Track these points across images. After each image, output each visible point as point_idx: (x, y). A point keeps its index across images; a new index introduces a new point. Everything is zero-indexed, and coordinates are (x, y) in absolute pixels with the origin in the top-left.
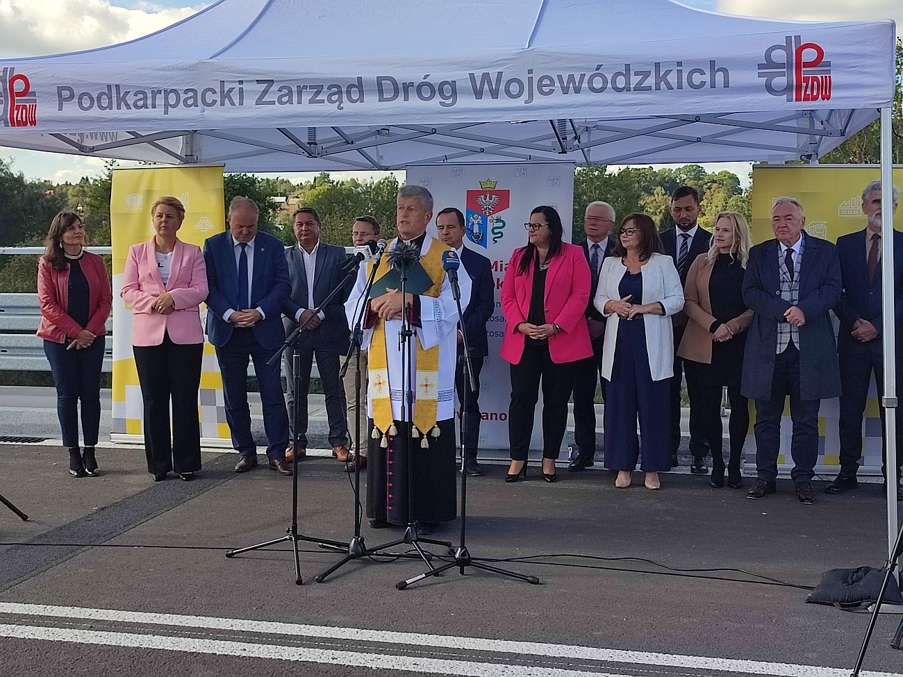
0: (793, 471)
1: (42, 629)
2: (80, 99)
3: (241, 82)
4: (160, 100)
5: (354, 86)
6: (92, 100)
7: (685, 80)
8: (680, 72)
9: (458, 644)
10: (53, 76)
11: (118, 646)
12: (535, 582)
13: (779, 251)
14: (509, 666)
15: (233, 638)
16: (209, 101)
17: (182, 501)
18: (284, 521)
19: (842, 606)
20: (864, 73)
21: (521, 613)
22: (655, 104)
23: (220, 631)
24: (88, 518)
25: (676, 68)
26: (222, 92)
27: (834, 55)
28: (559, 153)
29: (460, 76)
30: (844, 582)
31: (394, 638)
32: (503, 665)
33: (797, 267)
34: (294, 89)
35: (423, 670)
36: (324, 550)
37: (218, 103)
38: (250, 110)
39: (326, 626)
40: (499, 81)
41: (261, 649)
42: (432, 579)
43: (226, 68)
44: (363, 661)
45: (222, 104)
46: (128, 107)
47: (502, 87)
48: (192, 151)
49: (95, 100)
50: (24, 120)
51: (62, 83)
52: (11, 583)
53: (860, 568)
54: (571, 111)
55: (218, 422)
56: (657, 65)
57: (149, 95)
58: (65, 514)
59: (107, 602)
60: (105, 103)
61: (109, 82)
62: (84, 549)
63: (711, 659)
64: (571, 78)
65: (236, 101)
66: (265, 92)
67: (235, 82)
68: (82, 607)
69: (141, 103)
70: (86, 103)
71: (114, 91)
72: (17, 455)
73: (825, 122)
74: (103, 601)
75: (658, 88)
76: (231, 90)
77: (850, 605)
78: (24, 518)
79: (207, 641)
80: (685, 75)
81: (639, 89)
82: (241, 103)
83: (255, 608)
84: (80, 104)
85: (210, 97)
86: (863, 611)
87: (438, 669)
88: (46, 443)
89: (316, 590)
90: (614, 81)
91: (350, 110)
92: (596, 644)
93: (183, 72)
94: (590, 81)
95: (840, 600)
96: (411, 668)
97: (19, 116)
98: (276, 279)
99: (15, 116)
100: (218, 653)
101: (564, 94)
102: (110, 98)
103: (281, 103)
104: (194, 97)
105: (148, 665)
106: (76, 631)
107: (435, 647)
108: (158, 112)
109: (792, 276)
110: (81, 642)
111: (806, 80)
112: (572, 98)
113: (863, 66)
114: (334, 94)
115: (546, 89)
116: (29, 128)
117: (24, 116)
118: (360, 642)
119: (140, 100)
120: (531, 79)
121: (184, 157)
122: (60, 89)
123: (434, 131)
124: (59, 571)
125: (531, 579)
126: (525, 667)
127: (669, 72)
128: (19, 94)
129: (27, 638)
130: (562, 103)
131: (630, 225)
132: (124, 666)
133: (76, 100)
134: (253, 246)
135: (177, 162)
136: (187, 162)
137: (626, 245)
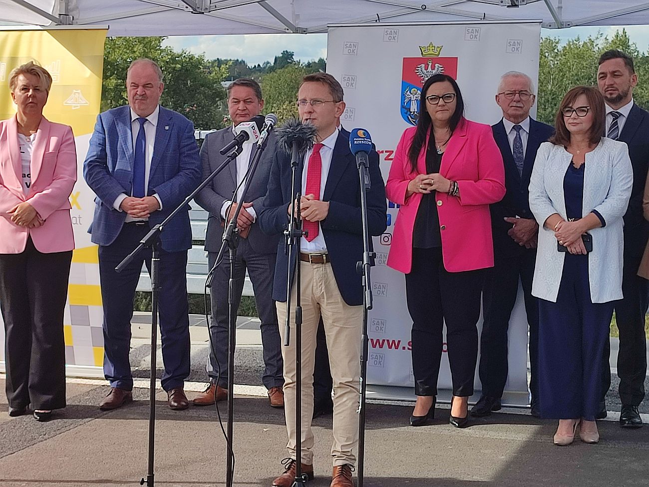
17: (32, 441)
28: (508, 6)
48: (67, 9)
55: (93, 346)
98: (182, 166)
121: (57, 16)
131: (581, 101)
134: (155, 122)
135: (48, 22)
136: (60, 23)
137: (570, 128)
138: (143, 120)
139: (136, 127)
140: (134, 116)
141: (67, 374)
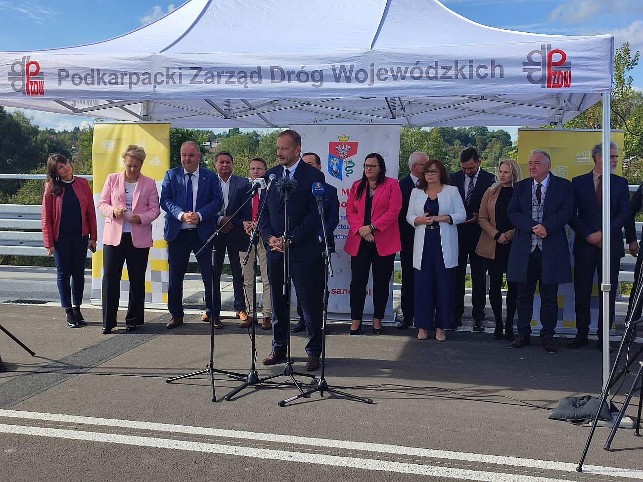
0: (541, 331)
1: (43, 429)
2: (73, 77)
3: (180, 69)
4: (126, 79)
5: (255, 72)
6: (81, 78)
7: (474, 73)
8: (471, 67)
9: (318, 443)
10: (55, 63)
11: (94, 441)
12: (371, 402)
13: (533, 186)
14: (352, 458)
15: (170, 437)
16: (159, 80)
17: (138, 344)
18: (205, 359)
19: (572, 421)
20: (593, 70)
21: (361, 423)
22: (454, 88)
23: (161, 432)
24: (75, 355)
25: (468, 64)
26: (168, 75)
27: (574, 58)
28: (391, 118)
29: (325, 67)
30: (573, 406)
31: (276, 438)
32: (348, 458)
33: (543, 196)
34: (216, 73)
35: (295, 460)
36: (231, 379)
37: (165, 82)
38: (186, 87)
39: (231, 429)
40: (351, 71)
41: (188, 445)
42: (302, 399)
43: (171, 59)
44: (255, 454)
45: (168, 83)
46: (105, 83)
47: (353, 75)
48: (147, 113)
49: (83, 78)
50: (36, 91)
51: (61, 66)
52: (23, 398)
53: (585, 397)
54: (399, 92)
55: (162, 293)
56: (456, 62)
57: (119, 76)
58: (60, 352)
59: (87, 411)
60: (89, 80)
61: (92, 67)
62: (72, 376)
63: (485, 456)
64: (399, 70)
65: (177, 81)
66: (196, 76)
67: (176, 68)
68: (70, 415)
69: (114, 81)
70: (77, 81)
71: (96, 73)
72: (28, 312)
73: (566, 101)
74: (84, 411)
75: (456, 78)
76: (173, 74)
77: (577, 421)
78: (33, 354)
79: (153, 439)
80: (474, 69)
81: (444, 78)
82: (180, 83)
83: (184, 417)
84: (73, 81)
85: (159, 79)
86: (586, 425)
87: (304, 460)
88: (48, 304)
89: (225, 405)
90: (427, 73)
91: (252, 89)
92: (409, 444)
93: (142, 61)
94: (412, 72)
95: (571, 417)
96: (287, 459)
97: (33, 88)
99: (30, 88)
100: (159, 447)
101: (394, 80)
102: (93, 77)
103: (206, 82)
104: (149, 77)
105: (113, 454)
106: (66, 431)
107: (303, 445)
108: (125, 88)
109: (539, 202)
110: (70, 438)
111: (555, 74)
112: (399, 83)
113: (592, 65)
114: (242, 77)
115: (382, 77)
116: (39, 96)
117: (36, 88)
118: (253, 441)
119: (113, 79)
120: (372, 70)
121: (142, 116)
122: (60, 71)
123: (308, 102)
124: (56, 390)
125: (367, 400)
126: (363, 459)
127: (463, 67)
128: (32, 74)
129: (33, 435)
130: (393, 86)
132: (97, 454)
133: (70, 78)
134: (198, 175)
135: (138, 120)
136: (144, 120)
137: (428, 181)
138: (190, 175)
139: (187, 178)
140: (186, 172)
141: (145, 307)
